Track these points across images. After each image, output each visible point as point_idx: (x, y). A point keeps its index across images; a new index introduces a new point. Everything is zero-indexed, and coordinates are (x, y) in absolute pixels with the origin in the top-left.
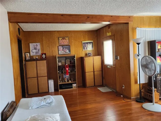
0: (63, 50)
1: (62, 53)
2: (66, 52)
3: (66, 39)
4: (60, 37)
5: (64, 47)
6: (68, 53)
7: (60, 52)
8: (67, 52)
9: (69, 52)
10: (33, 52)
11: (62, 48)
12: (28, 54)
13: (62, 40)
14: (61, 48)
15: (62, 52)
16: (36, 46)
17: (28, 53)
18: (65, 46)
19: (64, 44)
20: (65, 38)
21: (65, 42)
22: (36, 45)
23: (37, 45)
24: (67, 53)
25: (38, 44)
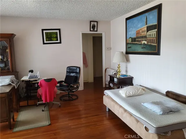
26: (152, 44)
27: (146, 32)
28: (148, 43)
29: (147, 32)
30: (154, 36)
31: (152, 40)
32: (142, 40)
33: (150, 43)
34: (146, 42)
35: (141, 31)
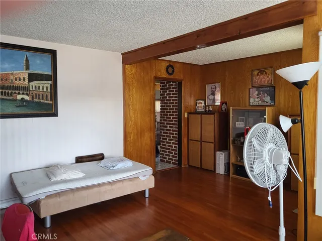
0: (259, 97)
1: (256, 103)
2: (264, 102)
3: (266, 73)
4: (255, 70)
5: (262, 91)
6: (268, 104)
7: (252, 100)
8: (266, 100)
9: (270, 101)
10: (209, 99)
11: (257, 92)
12: (203, 102)
13: (258, 75)
14: (254, 93)
15: (256, 100)
16: (214, 90)
17: (201, 101)
18: (263, 89)
19: (261, 84)
20: (264, 71)
21: (263, 80)
22: (214, 87)
23: (216, 88)
24: (267, 102)
25: (217, 85)
26: (42, 101)
27: (27, 81)
28: (33, 99)
29: (29, 81)
30: (47, 89)
31: (43, 95)
32: (15, 93)
33: (39, 99)
34: (27, 98)
35: (12, 77)
